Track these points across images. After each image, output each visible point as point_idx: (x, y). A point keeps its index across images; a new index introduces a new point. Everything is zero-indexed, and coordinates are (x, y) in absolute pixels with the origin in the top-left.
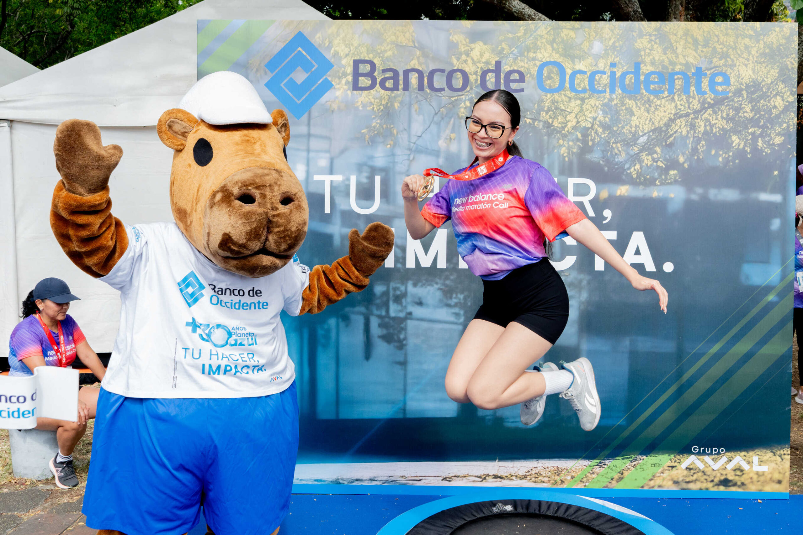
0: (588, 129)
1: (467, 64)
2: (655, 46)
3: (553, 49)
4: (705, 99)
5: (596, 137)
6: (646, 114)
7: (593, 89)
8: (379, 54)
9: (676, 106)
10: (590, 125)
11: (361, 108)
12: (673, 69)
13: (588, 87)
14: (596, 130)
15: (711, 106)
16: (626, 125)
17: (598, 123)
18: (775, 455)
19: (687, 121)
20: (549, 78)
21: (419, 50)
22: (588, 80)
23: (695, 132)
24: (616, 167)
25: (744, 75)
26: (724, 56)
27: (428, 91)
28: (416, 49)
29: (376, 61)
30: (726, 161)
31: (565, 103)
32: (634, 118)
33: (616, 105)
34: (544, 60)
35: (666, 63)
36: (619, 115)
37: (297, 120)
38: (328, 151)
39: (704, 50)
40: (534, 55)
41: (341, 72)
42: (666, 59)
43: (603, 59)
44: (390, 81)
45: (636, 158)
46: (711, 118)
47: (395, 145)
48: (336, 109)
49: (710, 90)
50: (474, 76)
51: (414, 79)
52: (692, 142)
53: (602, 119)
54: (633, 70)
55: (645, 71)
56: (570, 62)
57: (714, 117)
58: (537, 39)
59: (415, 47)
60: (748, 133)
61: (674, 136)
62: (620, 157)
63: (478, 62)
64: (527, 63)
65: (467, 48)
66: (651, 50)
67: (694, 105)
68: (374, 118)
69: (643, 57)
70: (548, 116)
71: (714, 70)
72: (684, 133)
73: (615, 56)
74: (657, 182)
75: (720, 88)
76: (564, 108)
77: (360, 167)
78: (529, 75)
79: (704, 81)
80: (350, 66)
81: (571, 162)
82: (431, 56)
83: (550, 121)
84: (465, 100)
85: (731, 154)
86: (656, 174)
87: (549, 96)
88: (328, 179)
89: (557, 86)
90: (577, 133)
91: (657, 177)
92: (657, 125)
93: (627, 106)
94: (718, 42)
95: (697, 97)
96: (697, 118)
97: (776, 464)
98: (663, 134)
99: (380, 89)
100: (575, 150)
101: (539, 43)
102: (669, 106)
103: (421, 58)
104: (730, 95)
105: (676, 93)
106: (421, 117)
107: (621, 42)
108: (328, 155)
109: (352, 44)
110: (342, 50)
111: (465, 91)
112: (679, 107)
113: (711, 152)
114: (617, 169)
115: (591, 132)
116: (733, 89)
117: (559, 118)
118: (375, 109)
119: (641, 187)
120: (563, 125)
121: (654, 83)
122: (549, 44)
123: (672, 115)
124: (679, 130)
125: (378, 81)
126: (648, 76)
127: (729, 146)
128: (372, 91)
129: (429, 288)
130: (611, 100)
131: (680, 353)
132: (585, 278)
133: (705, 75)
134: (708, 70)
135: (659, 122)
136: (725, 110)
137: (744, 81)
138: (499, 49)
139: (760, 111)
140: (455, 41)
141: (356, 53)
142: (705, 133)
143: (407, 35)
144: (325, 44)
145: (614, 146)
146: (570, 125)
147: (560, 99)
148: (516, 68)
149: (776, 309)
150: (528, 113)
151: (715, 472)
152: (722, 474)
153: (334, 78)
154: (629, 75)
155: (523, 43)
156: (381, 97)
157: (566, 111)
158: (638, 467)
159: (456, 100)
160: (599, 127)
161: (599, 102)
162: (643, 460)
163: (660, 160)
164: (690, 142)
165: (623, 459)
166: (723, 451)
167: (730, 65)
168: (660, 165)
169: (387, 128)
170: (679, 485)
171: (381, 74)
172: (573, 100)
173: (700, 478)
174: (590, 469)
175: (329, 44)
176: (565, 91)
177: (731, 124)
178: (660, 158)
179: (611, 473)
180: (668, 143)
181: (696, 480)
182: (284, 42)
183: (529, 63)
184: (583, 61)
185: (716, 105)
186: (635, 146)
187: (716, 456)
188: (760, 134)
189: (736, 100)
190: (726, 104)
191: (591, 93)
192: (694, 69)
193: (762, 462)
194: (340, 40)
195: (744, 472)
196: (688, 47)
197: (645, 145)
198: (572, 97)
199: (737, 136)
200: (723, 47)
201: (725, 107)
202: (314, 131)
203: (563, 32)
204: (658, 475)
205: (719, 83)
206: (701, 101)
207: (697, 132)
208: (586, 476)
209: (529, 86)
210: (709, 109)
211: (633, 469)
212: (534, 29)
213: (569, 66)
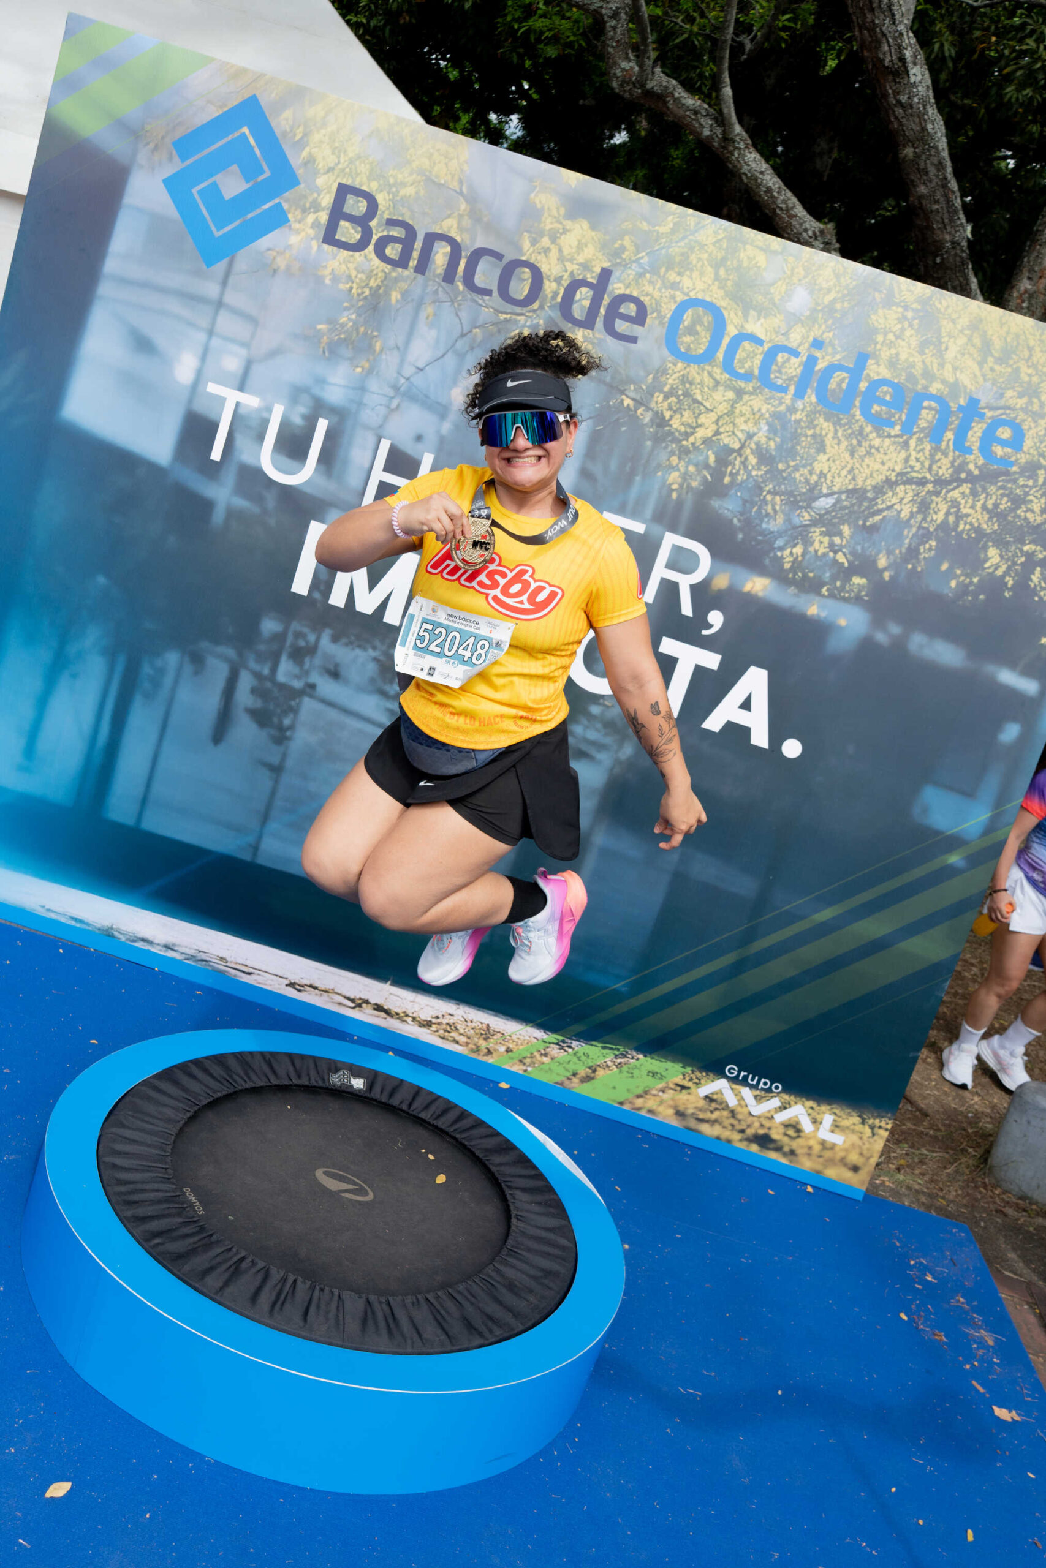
0: (733, 451)
1: (546, 256)
2: (910, 332)
3: (717, 277)
4: (965, 463)
5: (742, 472)
6: (847, 456)
7: (765, 379)
8: (391, 186)
9: (907, 460)
10: (737, 446)
11: (327, 281)
12: (926, 388)
13: (756, 372)
14: (746, 459)
15: (971, 479)
16: (804, 466)
17: (753, 446)
18: (863, 1123)
19: (918, 494)
20: (691, 331)
21: (467, 201)
22: (760, 357)
23: (924, 519)
24: (760, 538)
26: (1031, 392)
27: (461, 287)
28: (461, 198)
29: (380, 198)
30: (963, 590)
31: (706, 389)
32: (822, 457)
33: (798, 422)
34: (692, 295)
35: (918, 371)
36: (799, 445)
37: (205, 267)
38: (245, 345)
39: (997, 367)
40: (678, 279)
41: (310, 199)
42: (920, 363)
43: (803, 325)
44: (397, 245)
45: (800, 534)
46: (963, 502)
47: (370, 372)
48: (283, 266)
49: (982, 449)
50: (554, 285)
51: (441, 255)
52: (913, 536)
53: (763, 440)
54: (851, 366)
55: (872, 375)
56: (740, 313)
57: (970, 501)
58: (692, 249)
59: (461, 193)
60: (1021, 551)
61: (885, 514)
62: (771, 521)
63: (568, 260)
64: (660, 290)
65: (557, 225)
66: (897, 337)
67: (940, 467)
68: (347, 309)
69: (879, 346)
70: (665, 405)
71: (1002, 411)
72: (905, 514)
73: (827, 327)
74: (824, 590)
75: (999, 451)
76: (699, 398)
77: (296, 393)
78: (655, 315)
79: (976, 429)
80: (329, 192)
81: (680, 503)
82: (485, 220)
83: (667, 415)
85: (976, 580)
86: (828, 575)
87: (680, 365)
88: (232, 397)
89: (701, 351)
90: (710, 453)
91: (827, 580)
92: (860, 484)
93: (818, 431)
94: (1028, 360)
95: (951, 454)
96: (937, 494)
97: (861, 1138)
98: (866, 504)
99: (373, 256)
100: (694, 484)
101: (693, 258)
102: (894, 455)
103: (466, 218)
104: (1015, 469)
105: (915, 433)
106: (433, 333)
107: (846, 305)
108: (243, 352)
109: (345, 151)
110: (324, 156)
111: (529, 308)
112: (912, 463)
113: (940, 564)
114: (759, 542)
115: (736, 459)
116: (1023, 459)
117: (686, 414)
118: (354, 291)
119: (792, 590)
120: (689, 430)
121: (882, 402)
122: (712, 266)
123: (894, 474)
124: (897, 507)
125: (375, 238)
126: (875, 384)
127: (977, 564)
128: (357, 254)
129: (358, 652)
130: (792, 409)
131: (760, 904)
133: (982, 416)
134: (991, 408)
135: (865, 480)
136: (994, 496)
138: (616, 246)
140: (539, 206)
141: (347, 170)
142: (945, 526)
143: (454, 165)
144: (295, 135)
145: (769, 497)
146: (701, 433)
147: (698, 380)
148: (635, 294)
149: (957, 881)
150: (632, 387)
151: (750, 1119)
152: (762, 1126)
153: (294, 208)
154: (839, 373)
155: (663, 248)
156: (372, 271)
157: (702, 404)
158: (625, 1068)
159: (506, 320)
160: (752, 453)
161: (770, 406)
162: (637, 1059)
163: (844, 550)
164: (909, 533)
165: (604, 1048)
166: (777, 1088)
167: (1033, 412)
168: (840, 561)
169: (365, 334)
170: (684, 1120)
171: (383, 228)
172: (721, 388)
173: (724, 1119)
174: (542, 1046)
175: (302, 138)
176: (713, 367)
177: (996, 525)
178: (845, 547)
179: (575, 1064)
180: (868, 524)
181: (716, 1121)
182: (221, 107)
183: (663, 290)
184: (765, 318)
185: (981, 480)
186: (806, 511)
187: (763, 1093)
188: (1041, 559)
189: (1021, 482)
190: (1000, 484)
191: (759, 384)
192: (965, 398)
193: (836, 1127)
194: (324, 136)
195: (801, 1134)
196: (969, 353)
197: (826, 514)
198: (722, 382)
199: (998, 551)
200: (1034, 373)
201: (997, 490)
202: (230, 298)
203: (745, 250)
204: (654, 1092)
205: (1003, 439)
206: (956, 464)
207: (929, 519)
208: (532, 1056)
209: (650, 336)
210: (966, 483)
211: (616, 1069)
212: (692, 228)
213: (736, 321)
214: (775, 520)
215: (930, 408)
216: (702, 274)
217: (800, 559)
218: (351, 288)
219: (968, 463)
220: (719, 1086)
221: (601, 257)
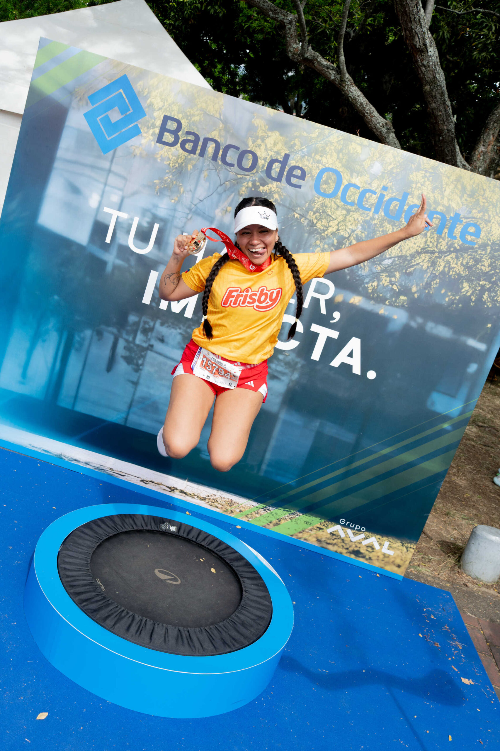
0: (345, 238)
1: (259, 148)
2: (427, 183)
3: (338, 158)
4: (453, 244)
7: (360, 205)
8: (188, 116)
9: (426, 242)
10: (347, 236)
11: (159, 160)
12: (435, 208)
13: (356, 202)
14: (351, 242)
15: (456, 251)
17: (355, 236)
18: (403, 545)
19: (431, 258)
20: (326, 182)
21: (223, 123)
22: (358, 195)
23: (434, 269)
24: (357, 278)
25: (494, 232)
26: (483, 210)
27: (220, 163)
28: (220, 121)
29: (183, 122)
30: (452, 302)
31: (333, 209)
33: (375, 224)
34: (327, 166)
37: (103, 154)
38: (121, 190)
39: (468, 199)
40: (320, 159)
41: (151, 122)
42: (433, 197)
43: (378, 180)
44: (190, 143)
45: (376, 276)
46: (452, 261)
47: (178, 202)
49: (461, 237)
50: (263, 161)
51: (211, 148)
52: (428, 277)
53: (359, 233)
54: (400, 199)
55: (410, 203)
56: (349, 175)
57: (455, 261)
58: (327, 145)
59: (220, 119)
60: (479, 284)
61: (415, 267)
62: (363, 270)
63: (269, 150)
64: (312, 163)
65: (264, 134)
66: (422, 185)
67: (441, 245)
68: (168, 173)
69: (413, 189)
70: (314, 217)
71: (470, 219)
72: (425, 267)
73: (389, 181)
74: (387, 302)
75: (469, 238)
76: (330, 213)
77: (144, 212)
78: (309, 175)
79: (458, 228)
80: (160, 119)
82: (231, 131)
83: (315, 221)
84: (249, 180)
85: (457, 298)
86: (389, 295)
87: (321, 198)
88: (115, 213)
89: (331, 192)
90: (335, 239)
91: (388, 297)
92: (404, 253)
93: (384, 229)
94: (483, 196)
95: (447, 239)
96: (440, 258)
97: (402, 552)
98: (406, 262)
99: (180, 148)
101: (327, 149)
102: (420, 240)
103: (222, 131)
104: (476, 246)
105: (430, 229)
106: (207, 184)
107: (398, 170)
108: (120, 193)
109: (167, 100)
110: (157, 102)
111: (251, 172)
112: (428, 243)
113: (441, 290)
114: (357, 280)
115: (346, 242)
116: (480, 241)
117: (323, 221)
118: (171, 165)
119: (372, 302)
120: (325, 228)
122: (336, 152)
123: (420, 249)
124: (421, 264)
125: (180, 140)
126: (411, 207)
127: (458, 290)
128: (172, 148)
129: (173, 330)
130: (373, 219)
131: (356, 446)
132: (301, 362)
133: (461, 222)
134: (465, 218)
135: (407, 250)
136: (466, 259)
137: (492, 238)
138: (292, 143)
139: (496, 268)
140: (256, 125)
141: (168, 109)
142: (443, 273)
143: (217, 106)
144: (144, 93)
146: (330, 230)
147: (329, 205)
148: (300, 166)
149: (447, 436)
150: (299, 209)
151: (351, 543)
152: (356, 546)
153: (143, 127)
154: (395, 202)
155: (313, 144)
156: (179, 156)
157: (331, 216)
158: (294, 520)
159: (241, 178)
160: (354, 239)
161: (362, 217)
162: (299, 516)
163: (396, 284)
164: (426, 277)
165: (284, 510)
166: (363, 529)
167: (485, 220)
168: (395, 289)
169: (176, 184)
170: (321, 543)
171: (184, 135)
172: (340, 209)
173: (339, 543)
174: (256, 509)
175: (147, 94)
176: (336, 199)
177: (467, 272)
178: (397, 282)
179: (271, 517)
180: (407, 272)
181: (335, 544)
182: (110, 80)
183: (313, 164)
184: (360, 176)
185: (460, 252)
186: (379, 266)
187: (357, 532)
188: (488, 288)
189: (479, 253)
190: (469, 253)
191: (357, 207)
192: (453, 213)
193: (390, 547)
194: (157, 93)
195: (374, 550)
196: (455, 192)
197: (388, 267)
198: (340, 206)
199: (468, 284)
200: (486, 202)
201: (468, 256)
202: (114, 168)
203: (351, 145)
204: (307, 531)
205: (471, 232)
206: (449, 244)
207: (436, 270)
208: (251, 514)
209: (307, 185)
210: (453, 252)
211: (289, 520)
212: (327, 135)
213: (347, 178)
214: (365, 270)
215: (437, 218)
216: (331, 156)
217: (376, 288)
218: (170, 163)
219: (454, 243)
220: (337, 528)
221: (284, 149)
